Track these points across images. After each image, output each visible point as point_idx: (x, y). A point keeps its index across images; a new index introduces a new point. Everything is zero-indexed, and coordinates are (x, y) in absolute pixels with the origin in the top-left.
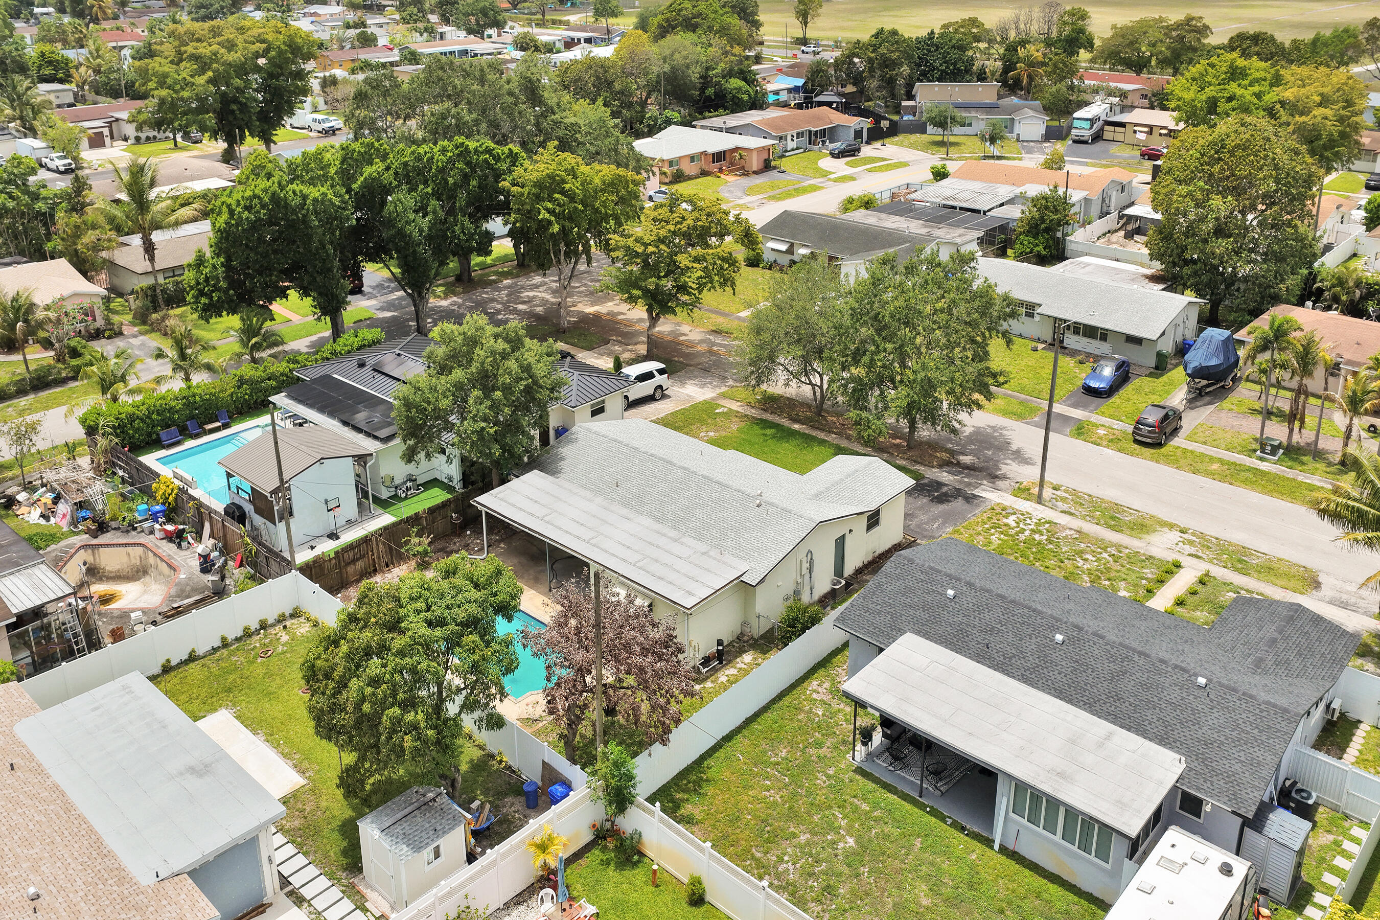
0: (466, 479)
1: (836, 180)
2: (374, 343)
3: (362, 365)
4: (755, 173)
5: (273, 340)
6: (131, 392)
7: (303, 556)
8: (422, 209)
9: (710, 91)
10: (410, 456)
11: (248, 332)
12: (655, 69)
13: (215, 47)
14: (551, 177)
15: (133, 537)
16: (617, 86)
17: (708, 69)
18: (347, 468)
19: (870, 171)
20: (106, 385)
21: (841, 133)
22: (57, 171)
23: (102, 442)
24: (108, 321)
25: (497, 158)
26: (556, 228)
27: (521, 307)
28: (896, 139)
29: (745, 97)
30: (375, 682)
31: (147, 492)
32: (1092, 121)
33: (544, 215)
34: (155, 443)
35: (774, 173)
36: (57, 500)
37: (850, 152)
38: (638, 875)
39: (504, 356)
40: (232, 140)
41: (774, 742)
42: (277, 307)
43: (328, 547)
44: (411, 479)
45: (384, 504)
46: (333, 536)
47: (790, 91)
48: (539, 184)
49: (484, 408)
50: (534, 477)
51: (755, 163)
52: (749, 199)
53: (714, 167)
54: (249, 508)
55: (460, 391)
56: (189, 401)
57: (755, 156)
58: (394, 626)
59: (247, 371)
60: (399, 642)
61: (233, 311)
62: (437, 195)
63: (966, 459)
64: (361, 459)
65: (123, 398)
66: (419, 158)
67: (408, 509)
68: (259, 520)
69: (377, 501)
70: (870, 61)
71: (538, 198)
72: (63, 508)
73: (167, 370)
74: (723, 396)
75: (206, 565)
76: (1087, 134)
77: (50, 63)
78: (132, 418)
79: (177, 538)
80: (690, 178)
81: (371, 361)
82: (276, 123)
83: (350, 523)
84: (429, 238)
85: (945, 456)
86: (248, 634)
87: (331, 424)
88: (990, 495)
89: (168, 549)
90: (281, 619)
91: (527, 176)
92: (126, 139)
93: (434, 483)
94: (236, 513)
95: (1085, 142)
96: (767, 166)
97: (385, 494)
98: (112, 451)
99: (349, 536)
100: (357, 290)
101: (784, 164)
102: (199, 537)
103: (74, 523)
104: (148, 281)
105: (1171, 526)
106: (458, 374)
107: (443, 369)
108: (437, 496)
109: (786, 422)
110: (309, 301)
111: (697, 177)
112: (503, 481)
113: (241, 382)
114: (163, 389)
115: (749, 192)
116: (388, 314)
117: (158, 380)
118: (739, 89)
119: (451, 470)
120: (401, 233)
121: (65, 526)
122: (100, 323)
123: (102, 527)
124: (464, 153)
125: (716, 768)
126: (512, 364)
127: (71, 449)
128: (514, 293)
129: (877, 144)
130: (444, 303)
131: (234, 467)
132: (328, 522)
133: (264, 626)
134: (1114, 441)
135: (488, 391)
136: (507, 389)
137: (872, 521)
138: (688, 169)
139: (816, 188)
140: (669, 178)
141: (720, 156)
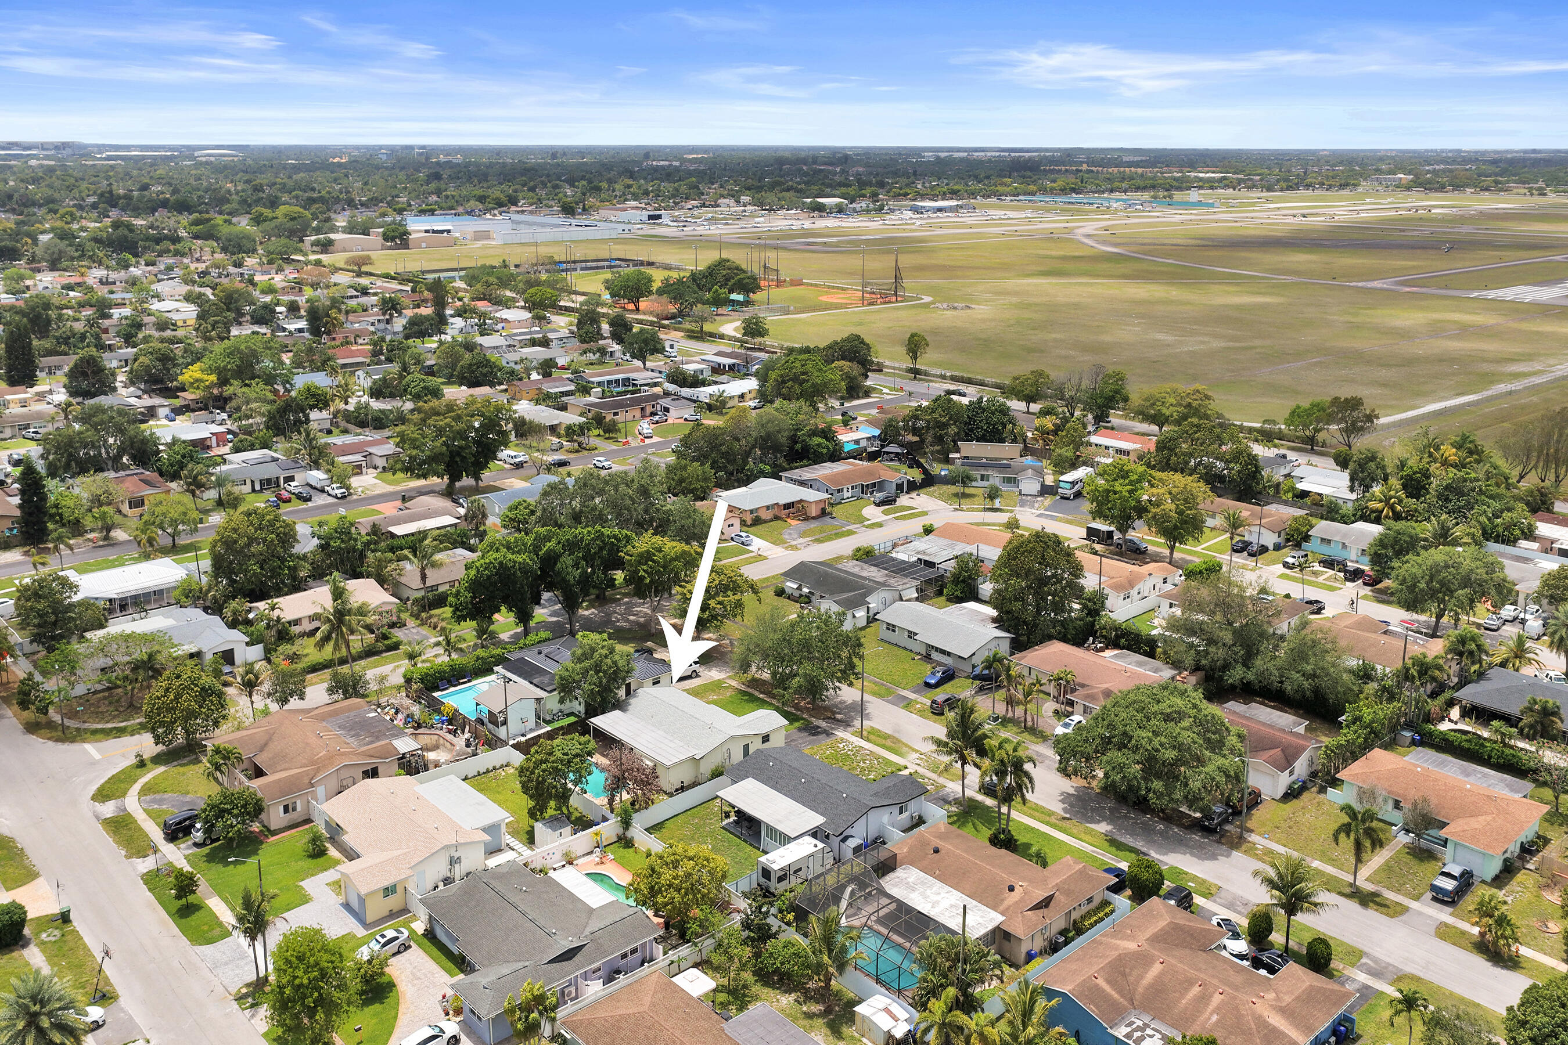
0: (586, 713)
1: (868, 527)
2: (546, 640)
3: (540, 653)
4: (813, 518)
5: (493, 635)
6: (423, 661)
7: (511, 742)
8: (576, 565)
9: (798, 446)
10: (562, 701)
11: (481, 632)
12: (754, 434)
13: (448, 420)
14: (648, 552)
15: (433, 731)
16: (724, 448)
17: (797, 430)
18: (533, 705)
19: (897, 518)
20: (412, 656)
21: (887, 485)
22: (336, 497)
23: (415, 687)
24: (399, 617)
25: (619, 540)
26: (648, 580)
27: (631, 618)
28: (931, 489)
29: (825, 451)
30: (544, 771)
31: (439, 712)
32: (1073, 483)
33: (642, 573)
34: (437, 689)
35: (827, 519)
36: (397, 713)
37: (888, 501)
38: (631, 850)
39: (606, 657)
40: (455, 477)
41: (694, 818)
42: (496, 616)
43: (523, 739)
44: (561, 711)
45: (548, 722)
46: (523, 735)
47: (868, 439)
48: (641, 555)
49: (595, 679)
50: (617, 712)
51: (814, 511)
52: (801, 540)
53: (783, 513)
54: (486, 721)
55: (585, 673)
56: (452, 668)
57: (813, 506)
58: (551, 754)
59: (481, 652)
60: (552, 758)
61: (473, 619)
62: (584, 558)
63: (839, 717)
64: (538, 700)
65: (419, 665)
66: (576, 536)
67: (557, 725)
68: (490, 726)
69: (544, 721)
70: (928, 422)
71: (640, 563)
72: (400, 716)
73: (442, 651)
74: (729, 677)
75: (468, 745)
76: (1069, 493)
77: (314, 396)
78: (427, 675)
79: (454, 733)
80: (766, 521)
81: (544, 652)
82: (484, 466)
83: (532, 730)
84: (579, 582)
85: (829, 714)
86: (488, 771)
87: (525, 683)
88: (840, 734)
89: (450, 737)
90: (502, 767)
91: (634, 551)
92: (376, 468)
93: (572, 714)
94: (480, 721)
95: (1068, 499)
96: (823, 513)
97: (548, 718)
98: (419, 691)
99: (530, 736)
100: (538, 603)
101: (837, 511)
102: (463, 732)
103: (406, 723)
104: (422, 593)
105: (917, 751)
106: (586, 664)
107: (580, 660)
108: (572, 719)
109: (756, 693)
110: (512, 614)
111: (771, 520)
112: (603, 713)
113: (478, 659)
114: (439, 660)
115: (802, 535)
116: (555, 619)
117: (436, 656)
118: (819, 445)
119: (579, 707)
120: (564, 580)
121: (401, 724)
122: (394, 619)
123: (419, 726)
124: (600, 536)
125: (668, 824)
126: (609, 661)
127: (399, 688)
128: (629, 607)
129: (914, 495)
130: (586, 613)
131: (480, 701)
132: (522, 728)
133: (495, 768)
134: (921, 713)
135: (597, 672)
136: (605, 672)
137: (766, 738)
138: (765, 515)
139: (851, 533)
140: (749, 522)
141: (789, 506)
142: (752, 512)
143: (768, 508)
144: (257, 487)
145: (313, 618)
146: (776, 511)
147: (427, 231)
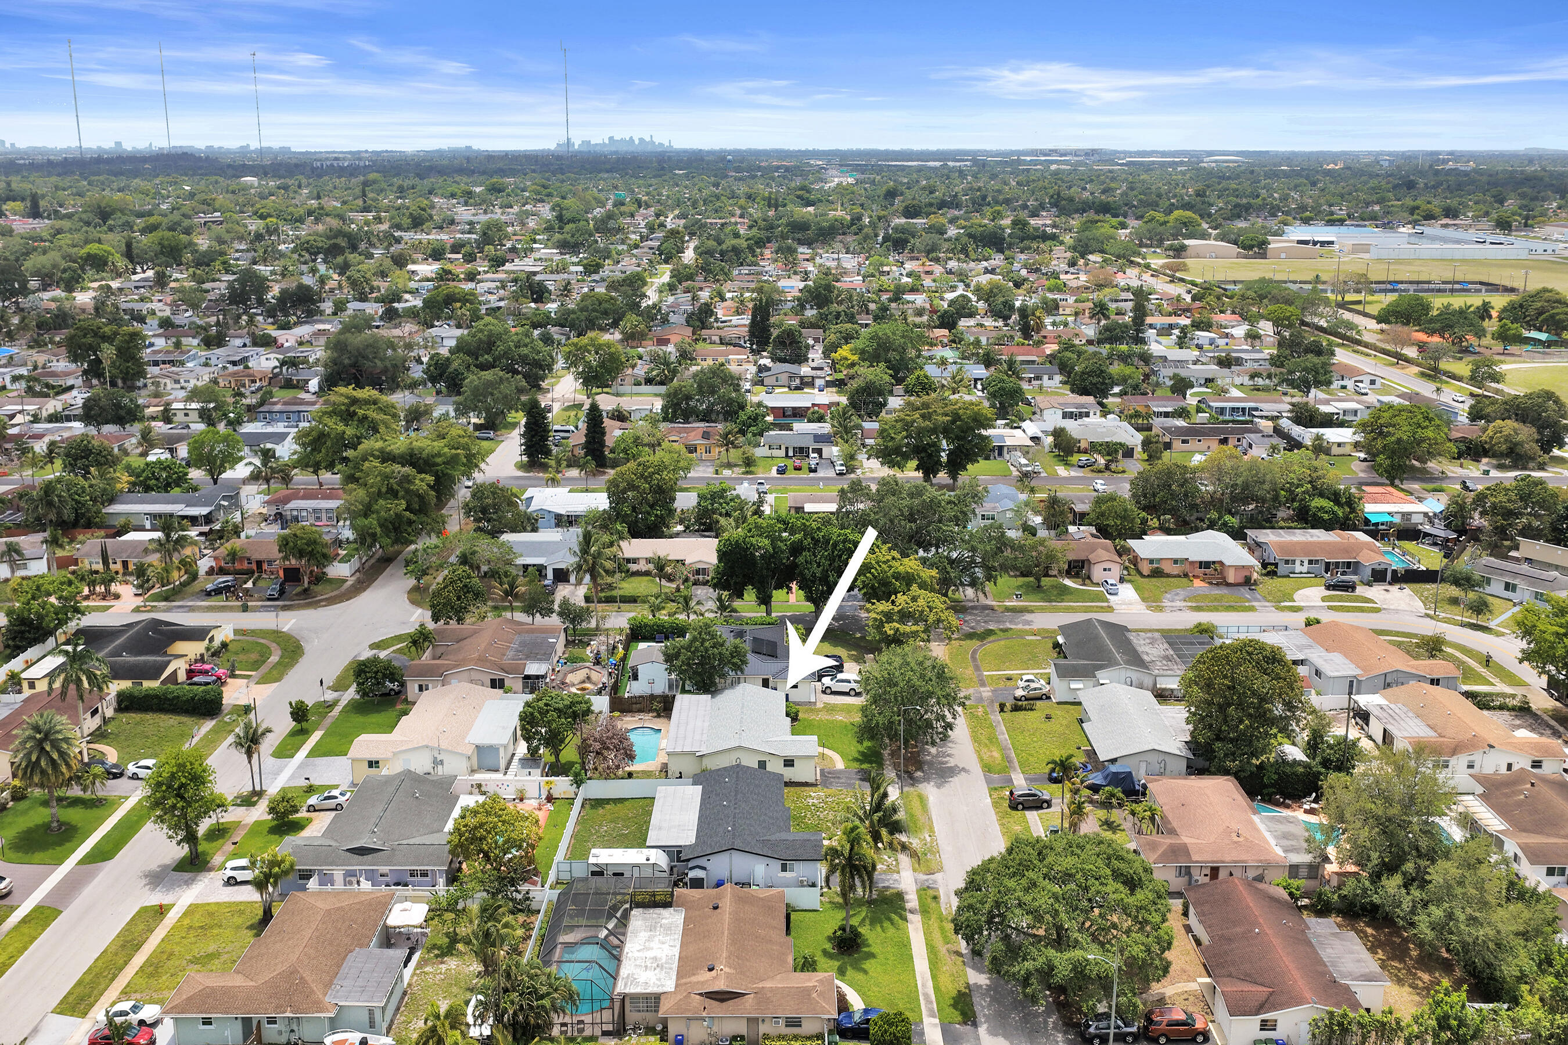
1: (1280, 608)
4: (1226, 585)
19: (1331, 608)
29: (1327, 516)
35: (1244, 589)
37: (1342, 587)
50: (707, 697)
51: (1233, 577)
52: (1178, 604)
53: (1192, 571)
57: (1231, 572)
88: (891, 789)
96: (1247, 582)
101: (1272, 583)
115: (1198, 599)
123: (598, 663)
137: (789, 763)
138: (1168, 568)
139: (1252, 609)
140: (1146, 572)
141: (1205, 565)
142: (1151, 561)
143: (1176, 561)
144: (791, 454)
145: (649, 561)
146: (1187, 568)
147: (1300, 242)
